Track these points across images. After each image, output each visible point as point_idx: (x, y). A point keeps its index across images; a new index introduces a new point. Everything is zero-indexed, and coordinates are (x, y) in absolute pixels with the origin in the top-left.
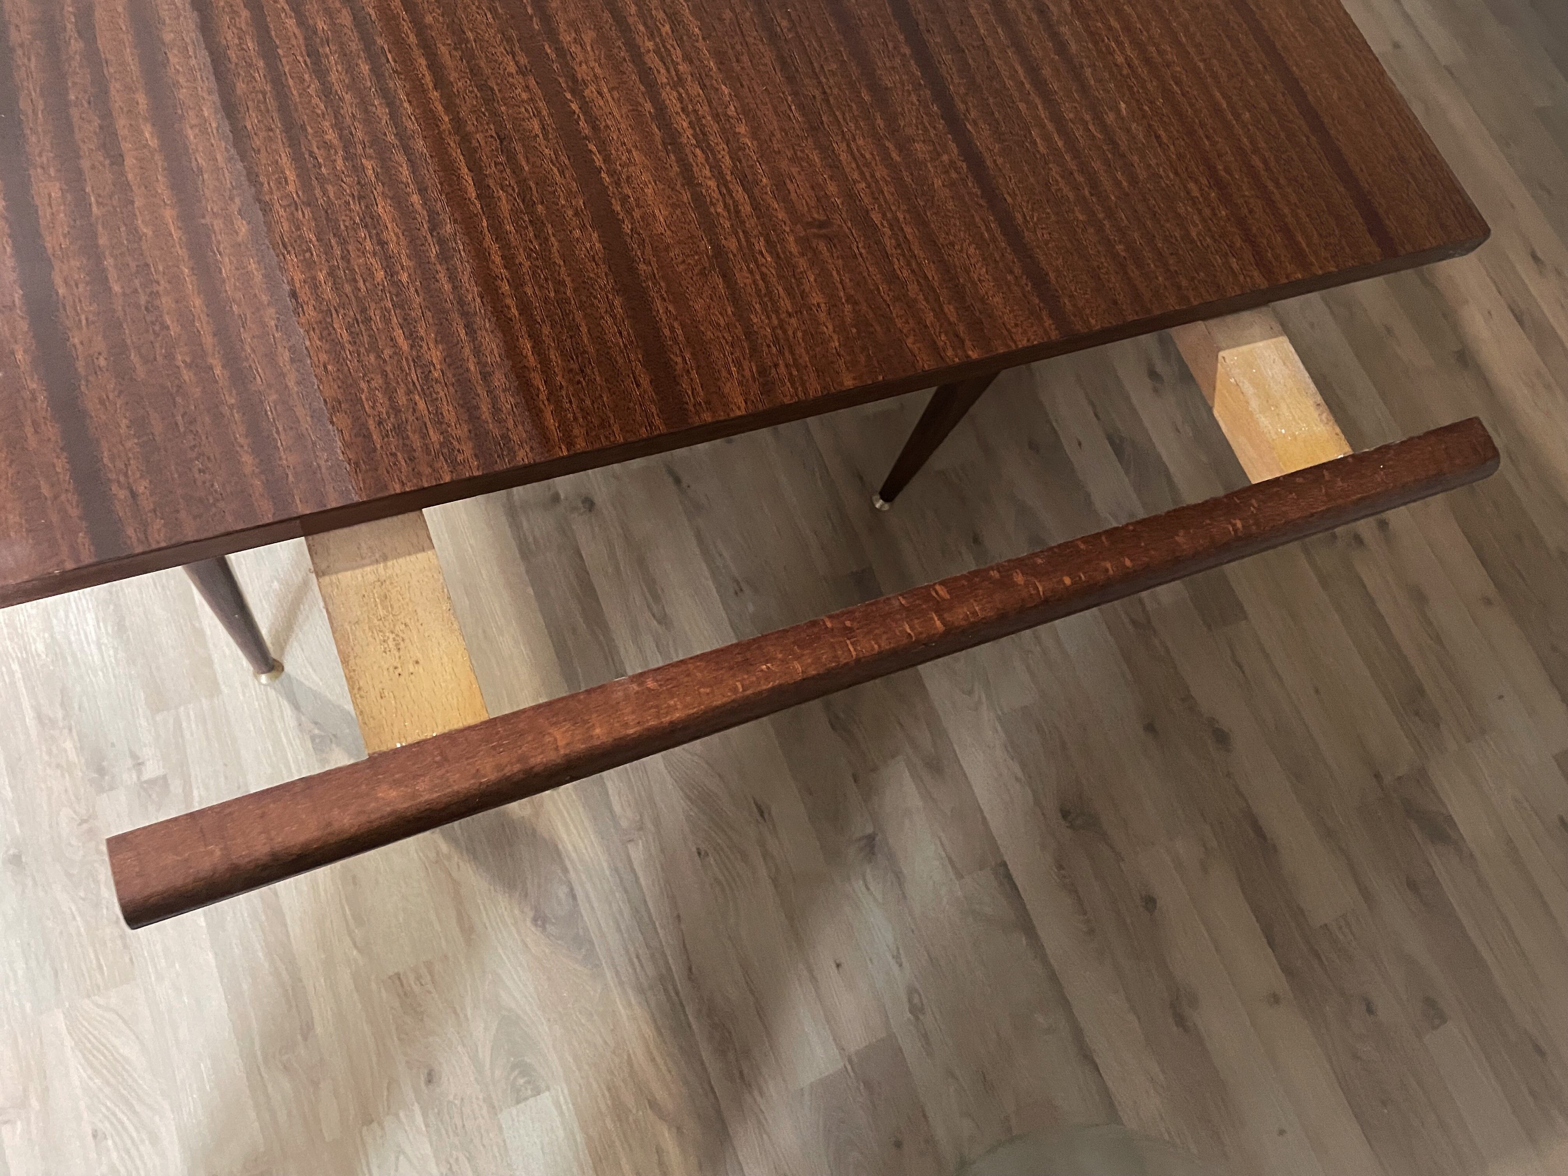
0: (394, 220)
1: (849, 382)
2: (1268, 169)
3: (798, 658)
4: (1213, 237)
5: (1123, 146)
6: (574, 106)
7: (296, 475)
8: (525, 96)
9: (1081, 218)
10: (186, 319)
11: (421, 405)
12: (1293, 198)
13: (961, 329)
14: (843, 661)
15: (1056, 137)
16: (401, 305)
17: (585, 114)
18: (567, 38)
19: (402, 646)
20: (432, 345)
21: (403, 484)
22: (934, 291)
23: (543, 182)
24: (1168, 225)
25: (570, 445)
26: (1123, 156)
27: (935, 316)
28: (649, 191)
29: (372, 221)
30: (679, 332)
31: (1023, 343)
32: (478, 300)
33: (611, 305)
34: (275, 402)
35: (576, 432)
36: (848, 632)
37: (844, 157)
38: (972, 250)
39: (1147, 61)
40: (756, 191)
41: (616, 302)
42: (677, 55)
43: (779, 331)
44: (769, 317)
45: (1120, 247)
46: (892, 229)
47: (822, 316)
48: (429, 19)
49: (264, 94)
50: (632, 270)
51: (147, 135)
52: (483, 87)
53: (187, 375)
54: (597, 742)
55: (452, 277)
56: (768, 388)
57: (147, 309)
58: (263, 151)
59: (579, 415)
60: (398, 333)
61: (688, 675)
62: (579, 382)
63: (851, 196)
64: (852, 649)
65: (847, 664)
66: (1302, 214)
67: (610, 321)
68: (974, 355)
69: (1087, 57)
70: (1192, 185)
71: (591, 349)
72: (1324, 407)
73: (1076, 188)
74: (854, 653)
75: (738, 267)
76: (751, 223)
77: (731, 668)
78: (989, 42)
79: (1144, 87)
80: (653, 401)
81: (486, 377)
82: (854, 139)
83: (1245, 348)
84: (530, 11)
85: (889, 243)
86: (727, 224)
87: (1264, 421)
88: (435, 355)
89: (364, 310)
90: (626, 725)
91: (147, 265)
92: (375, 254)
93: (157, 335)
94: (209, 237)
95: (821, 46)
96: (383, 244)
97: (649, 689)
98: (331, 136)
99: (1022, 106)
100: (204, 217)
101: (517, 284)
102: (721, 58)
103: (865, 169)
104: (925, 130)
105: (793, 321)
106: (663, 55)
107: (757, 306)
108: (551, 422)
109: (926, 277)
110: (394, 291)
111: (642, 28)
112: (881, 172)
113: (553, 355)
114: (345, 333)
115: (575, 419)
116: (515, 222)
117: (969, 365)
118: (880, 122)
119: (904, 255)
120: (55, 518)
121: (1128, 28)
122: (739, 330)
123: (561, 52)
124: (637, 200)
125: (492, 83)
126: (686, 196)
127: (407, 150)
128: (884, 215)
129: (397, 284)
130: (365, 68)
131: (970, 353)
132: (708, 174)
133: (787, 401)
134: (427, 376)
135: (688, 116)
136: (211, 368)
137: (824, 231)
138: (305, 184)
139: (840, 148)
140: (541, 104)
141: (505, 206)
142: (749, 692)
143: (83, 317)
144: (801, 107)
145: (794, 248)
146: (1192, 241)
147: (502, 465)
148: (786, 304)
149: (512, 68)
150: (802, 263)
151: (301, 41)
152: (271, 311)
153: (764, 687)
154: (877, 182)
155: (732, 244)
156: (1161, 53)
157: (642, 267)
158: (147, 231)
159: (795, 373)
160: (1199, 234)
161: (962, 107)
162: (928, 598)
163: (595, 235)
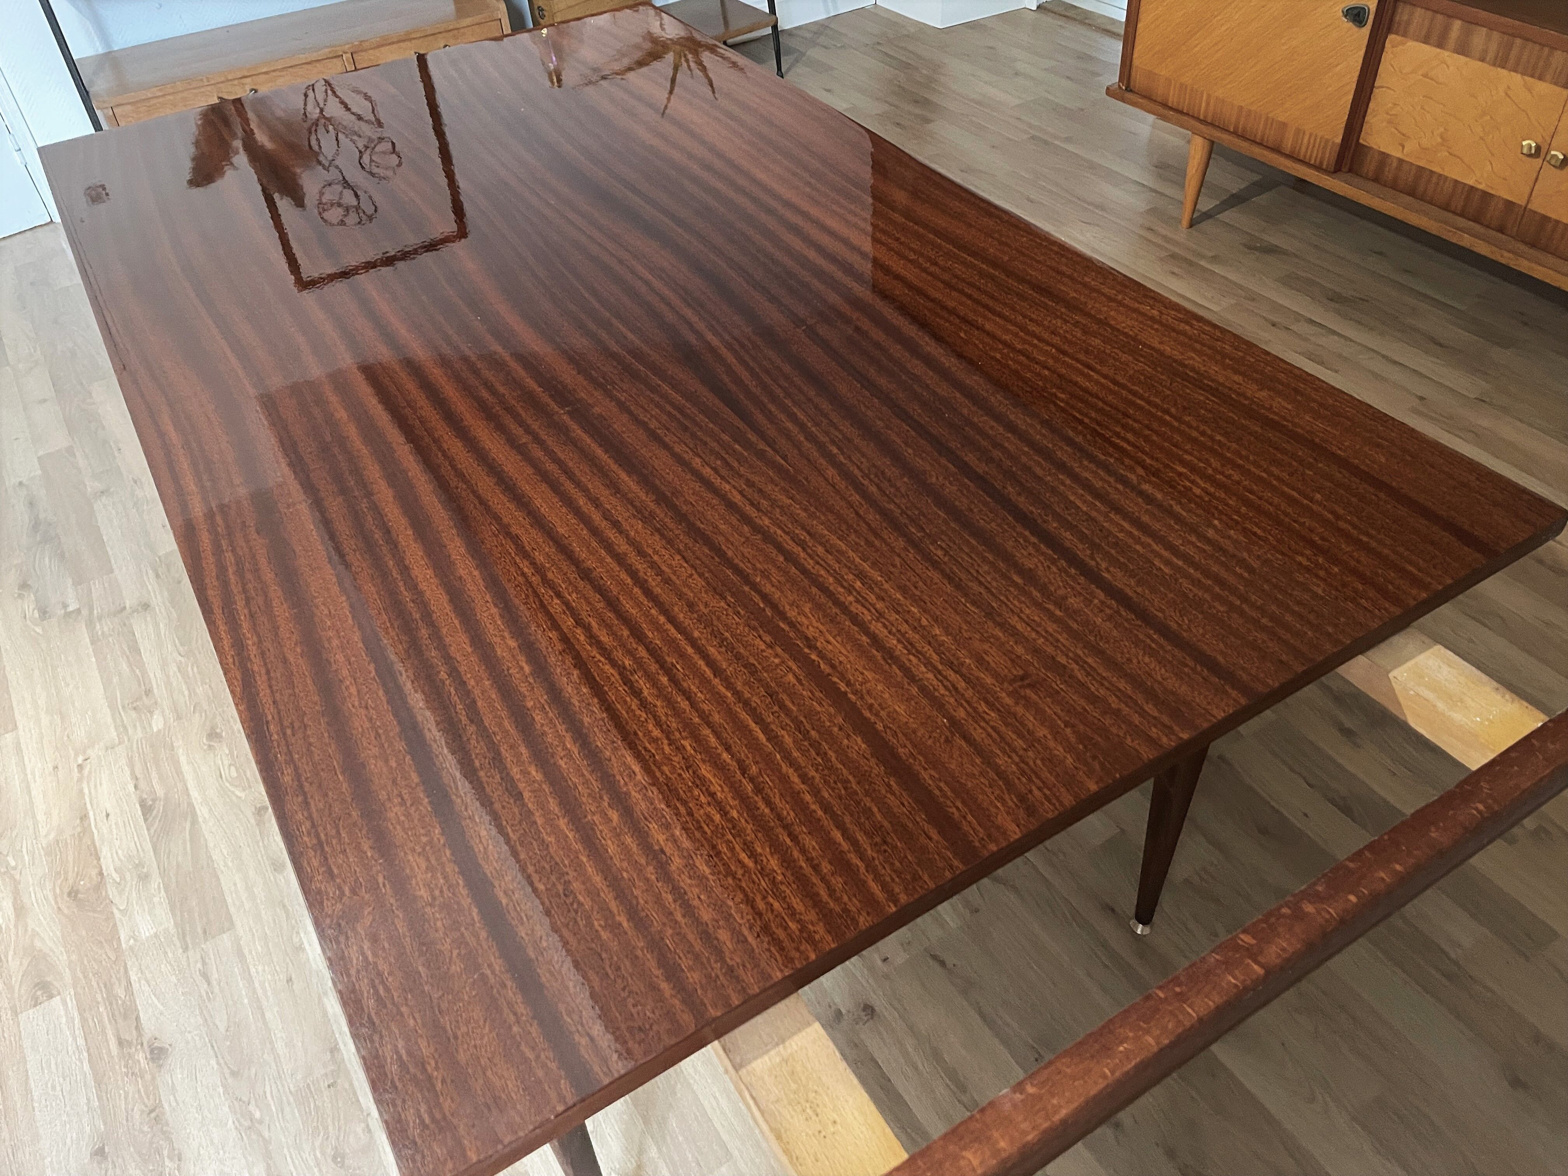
0: (715, 775)
1: (1093, 787)
2: (1355, 527)
3: (1148, 1032)
4: (1337, 590)
5: (1231, 549)
6: (813, 657)
7: (702, 987)
8: (777, 661)
9: (1222, 609)
10: (593, 893)
11: (776, 905)
12: (1388, 542)
13: (1165, 719)
14: (1188, 1024)
15: (1175, 560)
16: (739, 833)
17: (822, 658)
18: (792, 613)
19: (819, 1110)
20: (769, 857)
21: (781, 971)
22: (1131, 698)
23: (810, 714)
24: (1295, 593)
25: (896, 902)
26: (1234, 556)
27: (1140, 714)
28: (886, 696)
29: (701, 782)
30: (946, 789)
31: (1220, 715)
32: (792, 813)
33: (889, 785)
34: (672, 936)
35: (897, 890)
36: (1181, 997)
37: (1020, 626)
38: (1147, 660)
39: (1219, 485)
40: (964, 670)
41: (892, 783)
42: (872, 598)
43: (1022, 765)
44: (1010, 757)
45: (1264, 621)
46: (1077, 664)
47: (1052, 744)
48: (696, 634)
49: (603, 719)
50: (895, 756)
51: (534, 773)
52: (748, 666)
53: (605, 935)
54: (1004, 1155)
55: (768, 803)
56: (1031, 811)
57: (565, 895)
58: (613, 758)
59: (894, 877)
60: (743, 856)
61: (1059, 1073)
62: (885, 851)
63: (1036, 651)
64: (1190, 1011)
65: (1192, 1026)
66: (1401, 549)
67: (892, 798)
68: (1185, 736)
69: (1172, 499)
70: (1299, 558)
71: (886, 824)
72: (1502, 689)
73: (1207, 589)
74: (1194, 1015)
75: (972, 728)
76: (969, 694)
77: (1092, 1057)
78: (1094, 514)
79: (1227, 505)
80: (947, 848)
81: (816, 868)
82: (1021, 611)
83: (1409, 664)
84: (762, 605)
85: (1080, 675)
86: (952, 700)
87: (1457, 716)
88: (774, 863)
89: (714, 847)
90: (1024, 1133)
91: (557, 863)
92: (709, 804)
93: (576, 912)
94: (593, 829)
95: (971, 558)
96: (712, 795)
97: (1031, 1095)
98: (656, 733)
99: (1138, 547)
100: (586, 817)
101: (816, 793)
102: (903, 589)
103: (1039, 629)
104: (1073, 588)
105: (1030, 754)
106: (861, 600)
107: (998, 752)
108: (875, 888)
109: (1120, 690)
110: (730, 826)
111: (841, 590)
112: (1051, 627)
113: (860, 837)
114: (705, 868)
115: (893, 880)
116: (799, 749)
117: (1184, 746)
118: (1036, 593)
119: (1095, 679)
120: (540, 1073)
121: (1193, 469)
122: (992, 774)
123: (792, 624)
124: (880, 705)
125: (752, 660)
126: (914, 690)
127: (709, 724)
128: (1067, 656)
129: (731, 820)
130: (664, 680)
131: (1181, 735)
132: (924, 670)
133: (1050, 816)
134: (773, 881)
135: (894, 635)
136: (620, 924)
137: (1027, 682)
138: (648, 770)
139: (1014, 621)
140: (791, 663)
141: (788, 740)
142: (1118, 1074)
143: (523, 915)
144: (974, 603)
145: (1008, 701)
146: (1322, 598)
147: (850, 935)
148: (1019, 743)
149: (763, 647)
150: (1020, 710)
151: (618, 677)
152: (650, 869)
153: (1129, 1066)
154: (1051, 635)
155: (961, 714)
156: (1229, 477)
157: (901, 750)
158: (552, 839)
159: (1048, 792)
160: (1324, 591)
161: (1093, 563)
162: (1237, 948)
163: (859, 740)
